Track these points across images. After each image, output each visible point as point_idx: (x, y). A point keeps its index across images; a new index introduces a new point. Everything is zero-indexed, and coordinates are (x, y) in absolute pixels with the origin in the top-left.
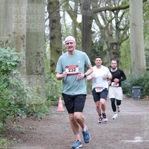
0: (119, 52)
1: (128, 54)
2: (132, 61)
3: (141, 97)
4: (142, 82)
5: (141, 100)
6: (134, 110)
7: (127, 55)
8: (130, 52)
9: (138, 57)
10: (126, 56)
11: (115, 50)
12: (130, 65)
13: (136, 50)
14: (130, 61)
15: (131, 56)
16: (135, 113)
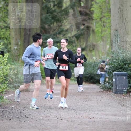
0: (90, 11)
1: (106, 14)
2: (113, 28)
3: (128, 90)
4: (130, 64)
5: (128, 94)
6: (117, 112)
7: (104, 16)
8: (109, 11)
9: (124, 21)
10: (103, 19)
11: (84, 7)
12: (110, 34)
13: (120, 8)
14: (110, 27)
15: (111, 18)
16: (117, 117)
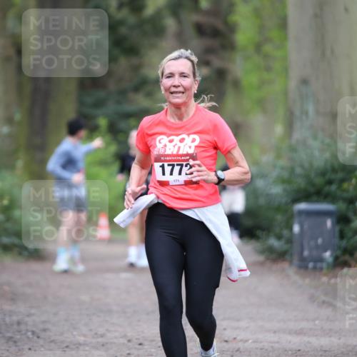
0: (226, 23)
1: (274, 34)
2: (295, 75)
3: (336, 259)
4: (343, 181)
5: (337, 271)
6: (304, 325)
7: (268, 40)
8: (283, 24)
9: (328, 53)
11: (208, 13)
12: (286, 93)
13: (316, 16)
14: (286, 70)
15: (291, 44)
16: (306, 339)
